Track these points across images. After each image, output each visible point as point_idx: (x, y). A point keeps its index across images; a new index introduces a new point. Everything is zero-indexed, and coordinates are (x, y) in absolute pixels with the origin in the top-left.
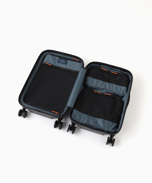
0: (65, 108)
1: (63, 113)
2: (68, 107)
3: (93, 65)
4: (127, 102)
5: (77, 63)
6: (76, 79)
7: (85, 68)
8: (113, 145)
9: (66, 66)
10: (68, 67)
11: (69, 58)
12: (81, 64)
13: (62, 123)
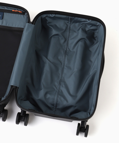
0: (7, 88)
1: (5, 97)
2: (12, 86)
3: (44, 16)
4: (101, 68)
5: (20, 15)
6: (21, 40)
7: (33, 23)
8: (86, 136)
9: (2, 23)
10: (6, 24)
11: (6, 9)
12: (25, 16)
13: (6, 110)
